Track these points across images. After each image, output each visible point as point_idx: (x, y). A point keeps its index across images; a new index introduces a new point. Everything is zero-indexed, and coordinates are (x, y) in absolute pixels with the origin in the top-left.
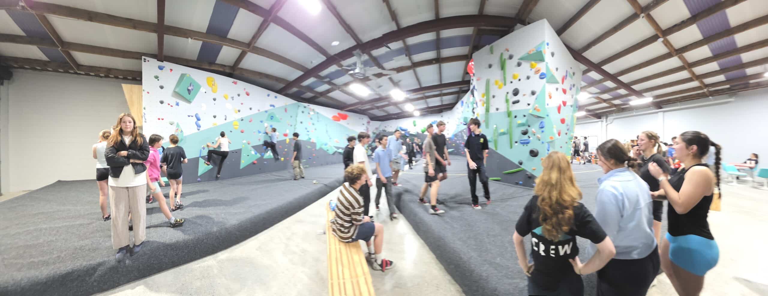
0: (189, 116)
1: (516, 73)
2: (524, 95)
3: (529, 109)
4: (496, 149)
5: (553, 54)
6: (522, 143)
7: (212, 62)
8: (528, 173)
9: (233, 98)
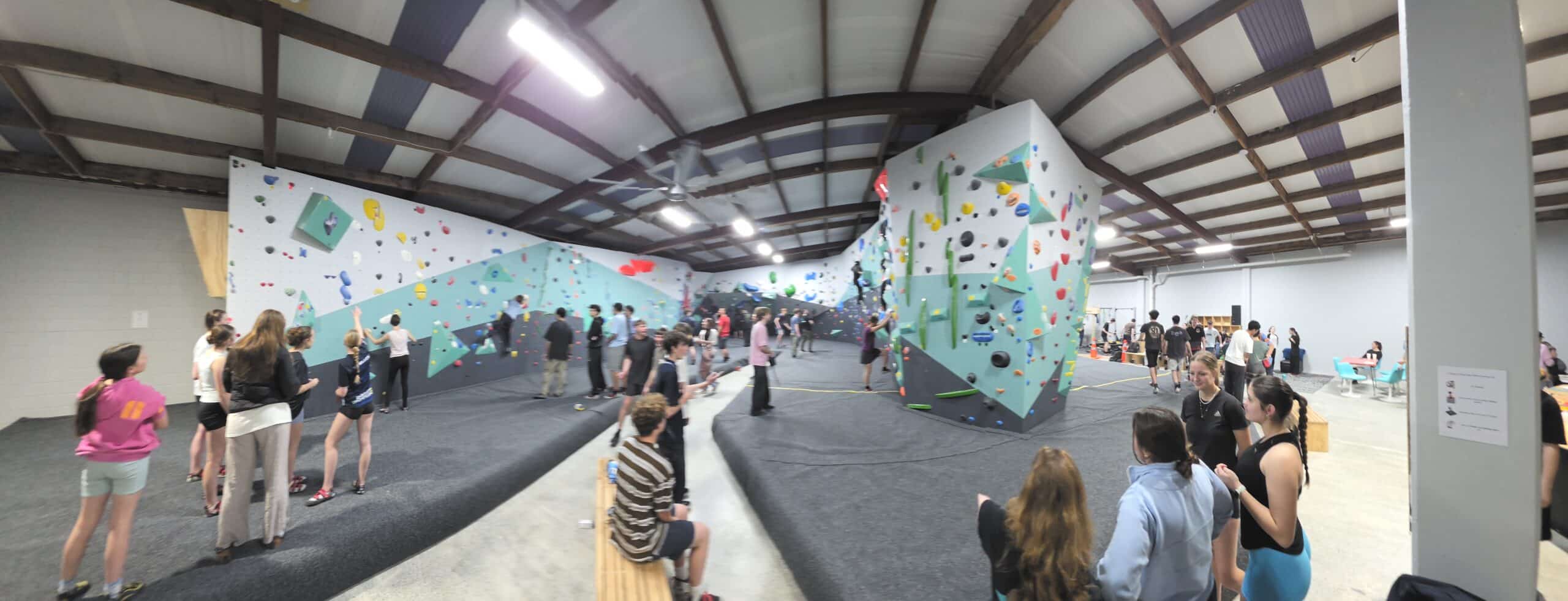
0: (327, 277)
1: (969, 204)
2: (984, 246)
3: (994, 275)
4: (924, 348)
5: (1044, 166)
6: (976, 340)
7: (376, 171)
8: (987, 401)
9: (414, 240)
